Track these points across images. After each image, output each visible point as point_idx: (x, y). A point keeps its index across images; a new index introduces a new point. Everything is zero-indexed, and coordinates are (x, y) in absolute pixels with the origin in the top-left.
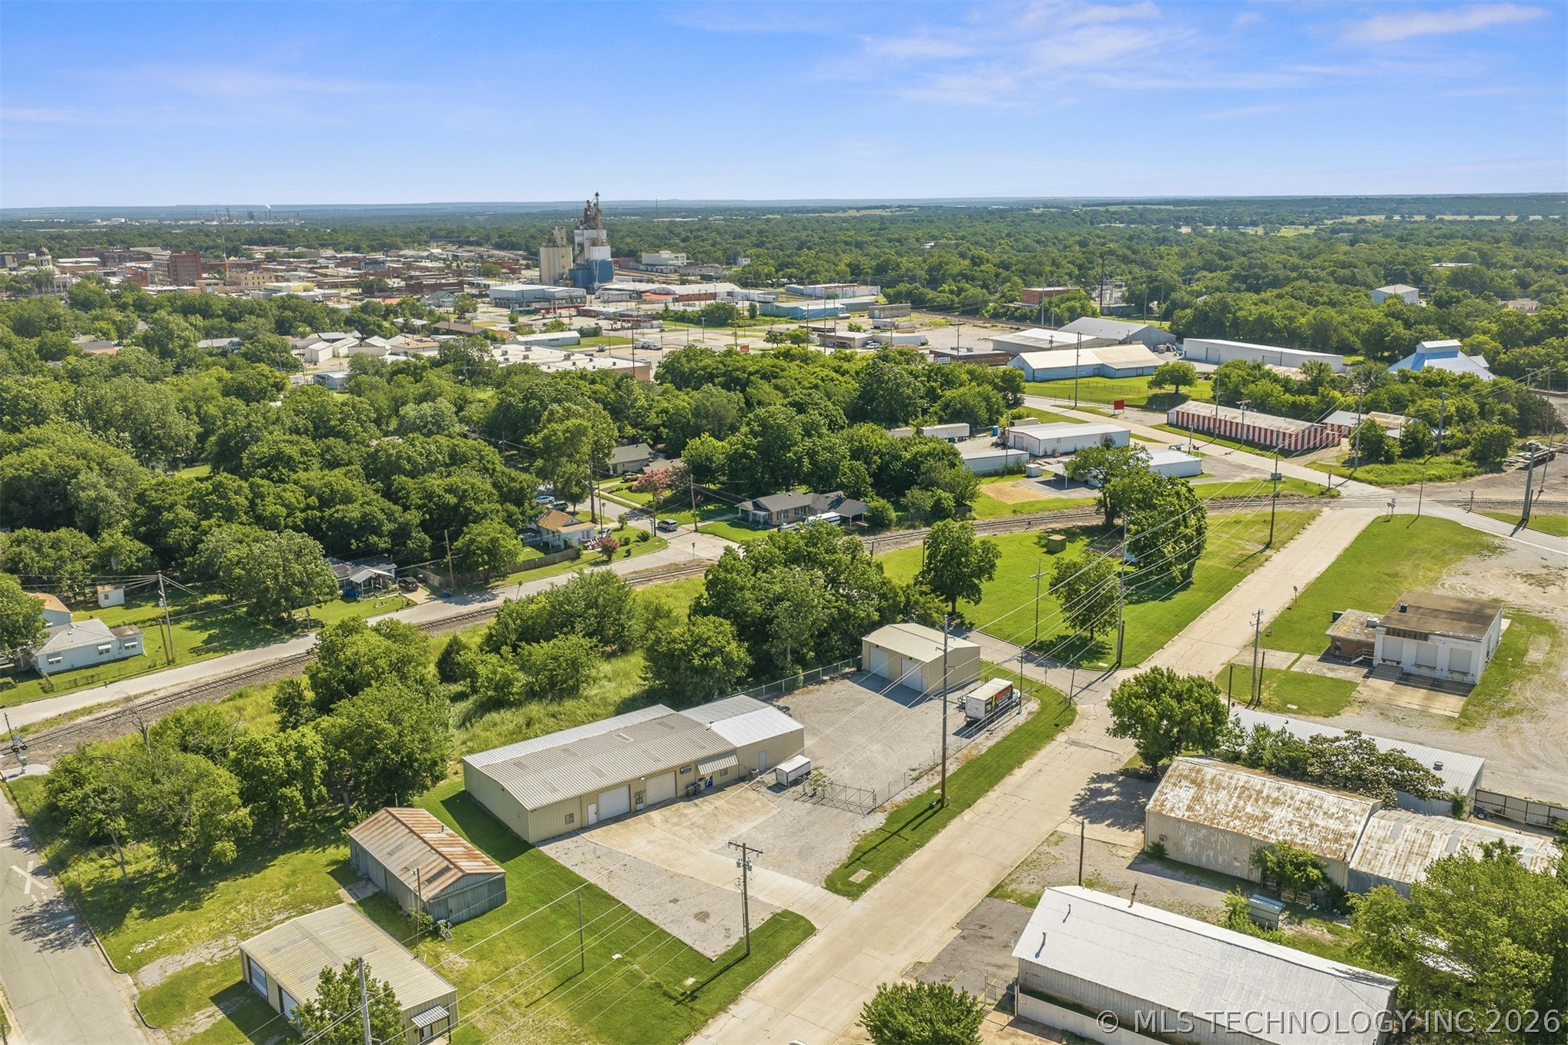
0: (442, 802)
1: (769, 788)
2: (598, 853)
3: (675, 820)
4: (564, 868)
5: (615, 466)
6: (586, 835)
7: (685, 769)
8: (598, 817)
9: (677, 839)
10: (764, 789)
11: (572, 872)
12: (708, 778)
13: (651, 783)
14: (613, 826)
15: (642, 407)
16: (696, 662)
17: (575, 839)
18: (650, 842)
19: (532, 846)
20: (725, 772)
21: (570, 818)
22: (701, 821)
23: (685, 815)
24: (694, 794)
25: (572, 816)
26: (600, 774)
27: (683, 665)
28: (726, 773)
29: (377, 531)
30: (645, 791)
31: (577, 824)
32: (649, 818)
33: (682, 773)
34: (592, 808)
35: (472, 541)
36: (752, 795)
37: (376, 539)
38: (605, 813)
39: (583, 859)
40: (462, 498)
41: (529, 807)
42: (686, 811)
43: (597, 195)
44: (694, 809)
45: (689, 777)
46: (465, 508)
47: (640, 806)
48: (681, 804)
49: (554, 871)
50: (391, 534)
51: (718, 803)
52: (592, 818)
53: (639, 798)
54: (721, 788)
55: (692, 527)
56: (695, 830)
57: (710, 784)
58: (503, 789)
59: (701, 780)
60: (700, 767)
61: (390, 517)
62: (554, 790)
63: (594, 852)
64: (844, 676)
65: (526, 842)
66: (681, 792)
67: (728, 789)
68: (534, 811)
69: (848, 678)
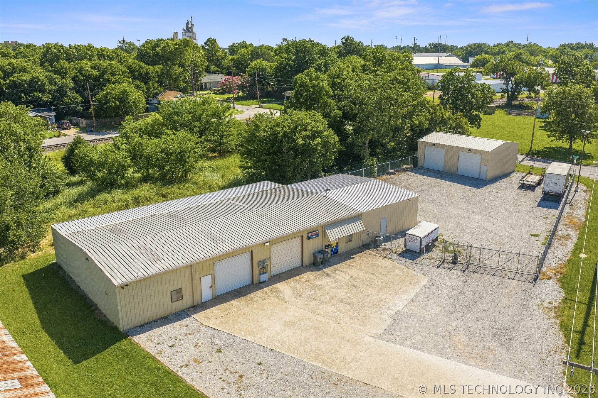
0: (23, 276)
1: (400, 255)
2: (219, 343)
3: (309, 293)
4: (169, 373)
5: (206, 84)
6: (199, 316)
7: (312, 234)
8: (214, 291)
9: (320, 319)
10: (395, 256)
11: (181, 380)
12: (334, 245)
13: (275, 249)
14: (234, 302)
15: (220, 56)
16: (300, 142)
17: (184, 322)
18: (286, 324)
19: (123, 335)
20: (350, 238)
21: (178, 293)
22: (342, 295)
23: (320, 287)
24: (322, 263)
25: (179, 291)
26: (215, 240)
27: (286, 146)
28: (351, 240)
29: (42, 90)
30: (269, 259)
31: (186, 301)
32: (276, 291)
33: (309, 238)
34: (206, 281)
35: (108, 93)
36: (386, 263)
37: (39, 93)
38: (222, 287)
39: (196, 355)
40: (104, 73)
41: (117, 281)
42: (319, 283)
43: (191, 18)
44: (327, 280)
45: (314, 245)
46: (104, 79)
47: (264, 277)
48: (310, 275)
49: (153, 378)
50: (51, 92)
51: (352, 272)
52: (207, 294)
53: (263, 266)
54: (348, 256)
55: (258, 106)
56: (339, 305)
57: (336, 252)
58: (88, 259)
59: (328, 246)
60: (329, 232)
61: (52, 81)
62: (157, 258)
63: (212, 342)
64: (405, 170)
65: (115, 329)
66: (308, 260)
67: (356, 256)
68: (125, 286)
69: (409, 171)
